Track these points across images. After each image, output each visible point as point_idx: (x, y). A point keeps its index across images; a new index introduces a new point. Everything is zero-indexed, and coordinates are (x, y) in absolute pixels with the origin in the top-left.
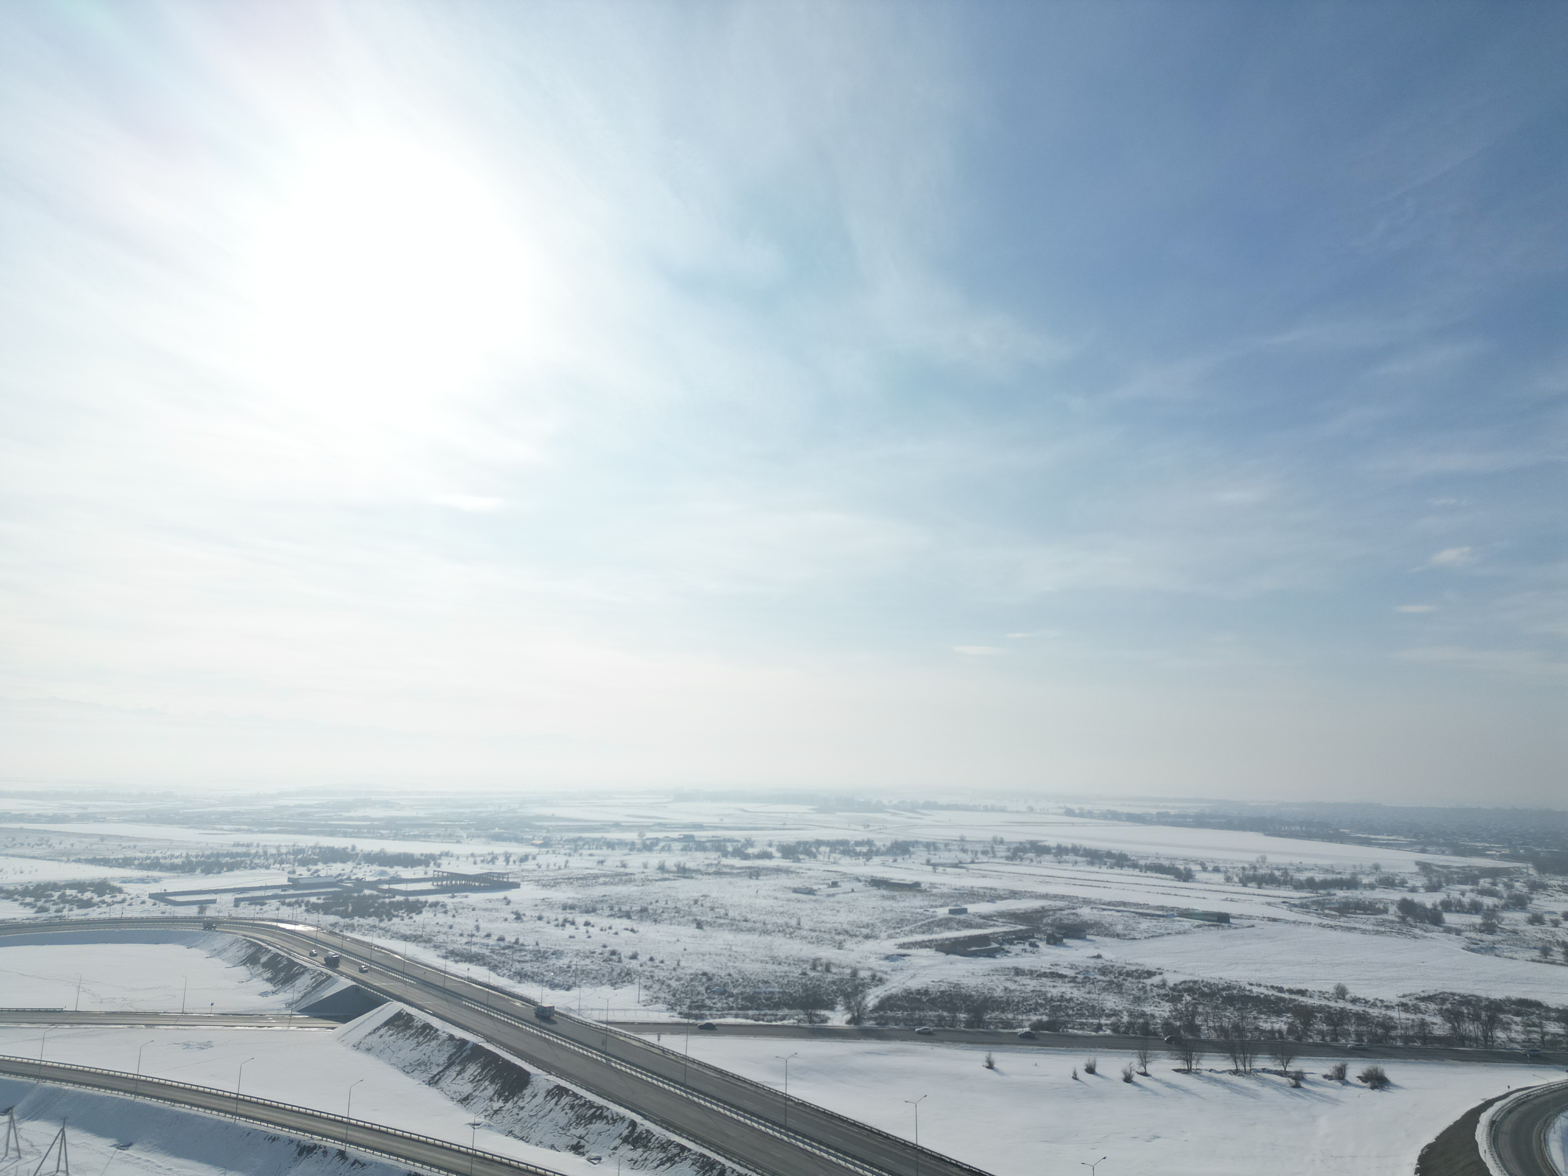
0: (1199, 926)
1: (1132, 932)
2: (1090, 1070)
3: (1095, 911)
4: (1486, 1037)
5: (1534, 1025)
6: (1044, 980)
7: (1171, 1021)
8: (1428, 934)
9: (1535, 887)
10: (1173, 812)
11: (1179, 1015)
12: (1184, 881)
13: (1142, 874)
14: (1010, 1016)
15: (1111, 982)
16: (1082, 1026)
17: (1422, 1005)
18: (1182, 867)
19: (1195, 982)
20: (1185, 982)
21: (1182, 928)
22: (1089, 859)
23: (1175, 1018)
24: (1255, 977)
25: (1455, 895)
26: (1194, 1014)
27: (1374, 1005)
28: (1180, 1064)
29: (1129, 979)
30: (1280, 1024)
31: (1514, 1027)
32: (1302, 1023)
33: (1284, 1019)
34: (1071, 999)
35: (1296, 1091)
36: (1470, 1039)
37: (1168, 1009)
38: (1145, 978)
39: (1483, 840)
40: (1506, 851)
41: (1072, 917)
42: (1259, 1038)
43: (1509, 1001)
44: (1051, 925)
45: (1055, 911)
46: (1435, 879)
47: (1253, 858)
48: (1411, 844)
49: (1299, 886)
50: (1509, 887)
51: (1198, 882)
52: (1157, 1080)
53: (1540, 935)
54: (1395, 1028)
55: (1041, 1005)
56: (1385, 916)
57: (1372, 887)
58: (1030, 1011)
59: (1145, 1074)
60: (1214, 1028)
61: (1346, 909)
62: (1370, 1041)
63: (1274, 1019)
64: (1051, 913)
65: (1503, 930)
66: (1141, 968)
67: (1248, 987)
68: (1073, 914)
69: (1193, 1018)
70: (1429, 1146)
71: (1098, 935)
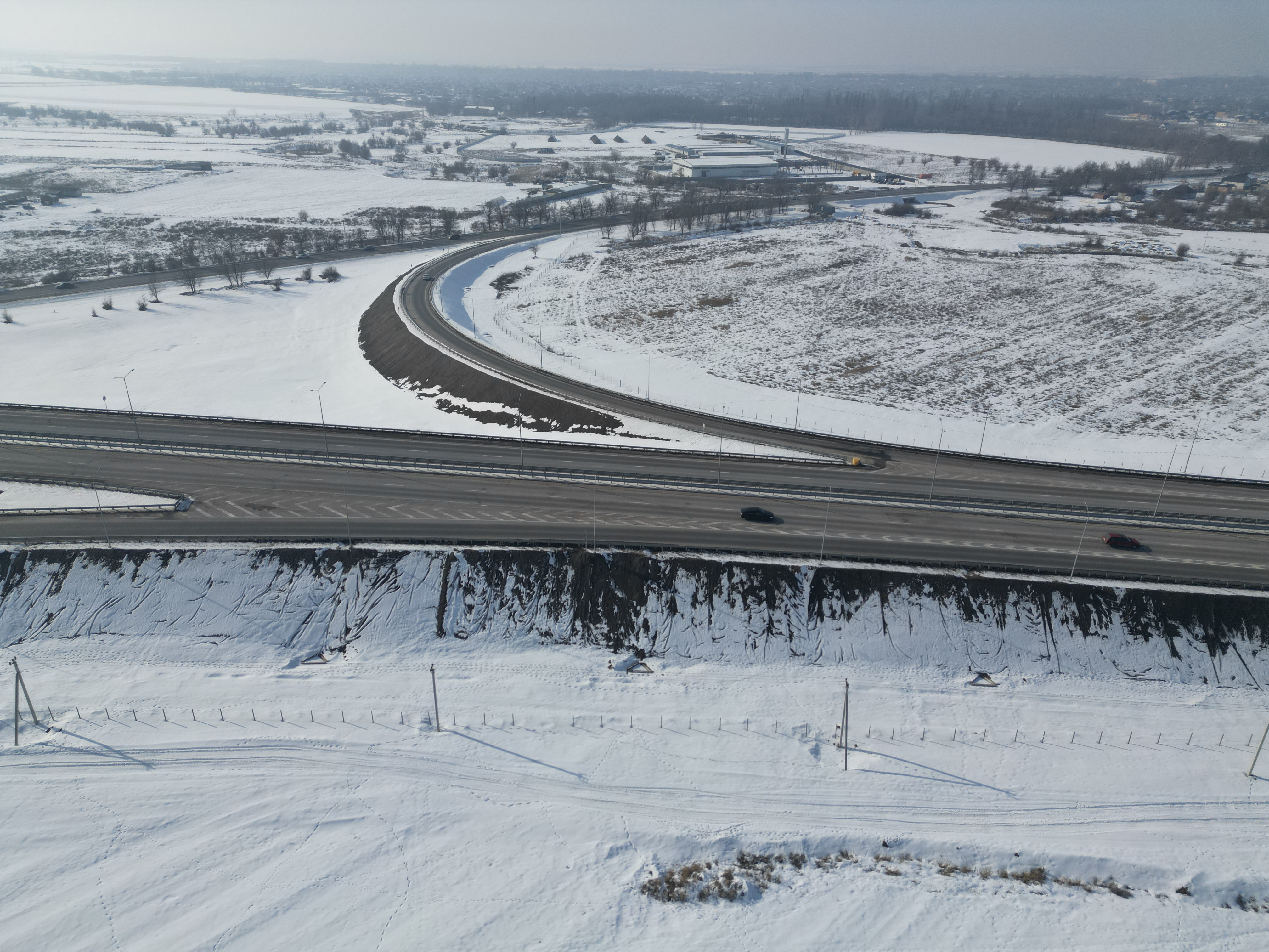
0: (186, 175)
1: (126, 186)
2: (108, 307)
3: (86, 170)
4: (398, 235)
5: (426, 223)
6: (47, 238)
7: (173, 256)
8: (361, 166)
9: (428, 125)
10: (147, 70)
11: (179, 251)
12: (167, 136)
13: (127, 132)
14: (19, 275)
15: (113, 232)
16: (93, 273)
17: (359, 219)
18: (163, 124)
19: (189, 223)
20: (180, 223)
21: (171, 179)
22: (69, 120)
23: (176, 254)
24: (237, 213)
25: (378, 135)
26: (192, 248)
27: (327, 223)
28: (186, 289)
29: (130, 227)
30: (261, 246)
31: (415, 226)
32: (277, 243)
33: (264, 242)
34: (78, 252)
35: (277, 293)
36: (389, 238)
37: (168, 248)
38: (144, 224)
39: (395, 91)
40: (410, 99)
41: (63, 177)
42: (246, 260)
43: (412, 209)
44: (43, 187)
45: (44, 173)
46: (363, 123)
47: (224, 112)
48: (346, 95)
49: (265, 134)
50: (412, 126)
51: (180, 136)
52: (168, 304)
53: (430, 161)
54: (342, 237)
55: (49, 261)
56: (330, 155)
57: (320, 132)
58: (39, 267)
59: (157, 302)
60: (210, 257)
61: (303, 151)
62: (326, 249)
63: (256, 243)
64: (40, 175)
65: (408, 159)
66: (140, 217)
67: (233, 221)
68: (64, 174)
69: (191, 250)
70: (366, 312)
71: (93, 192)
